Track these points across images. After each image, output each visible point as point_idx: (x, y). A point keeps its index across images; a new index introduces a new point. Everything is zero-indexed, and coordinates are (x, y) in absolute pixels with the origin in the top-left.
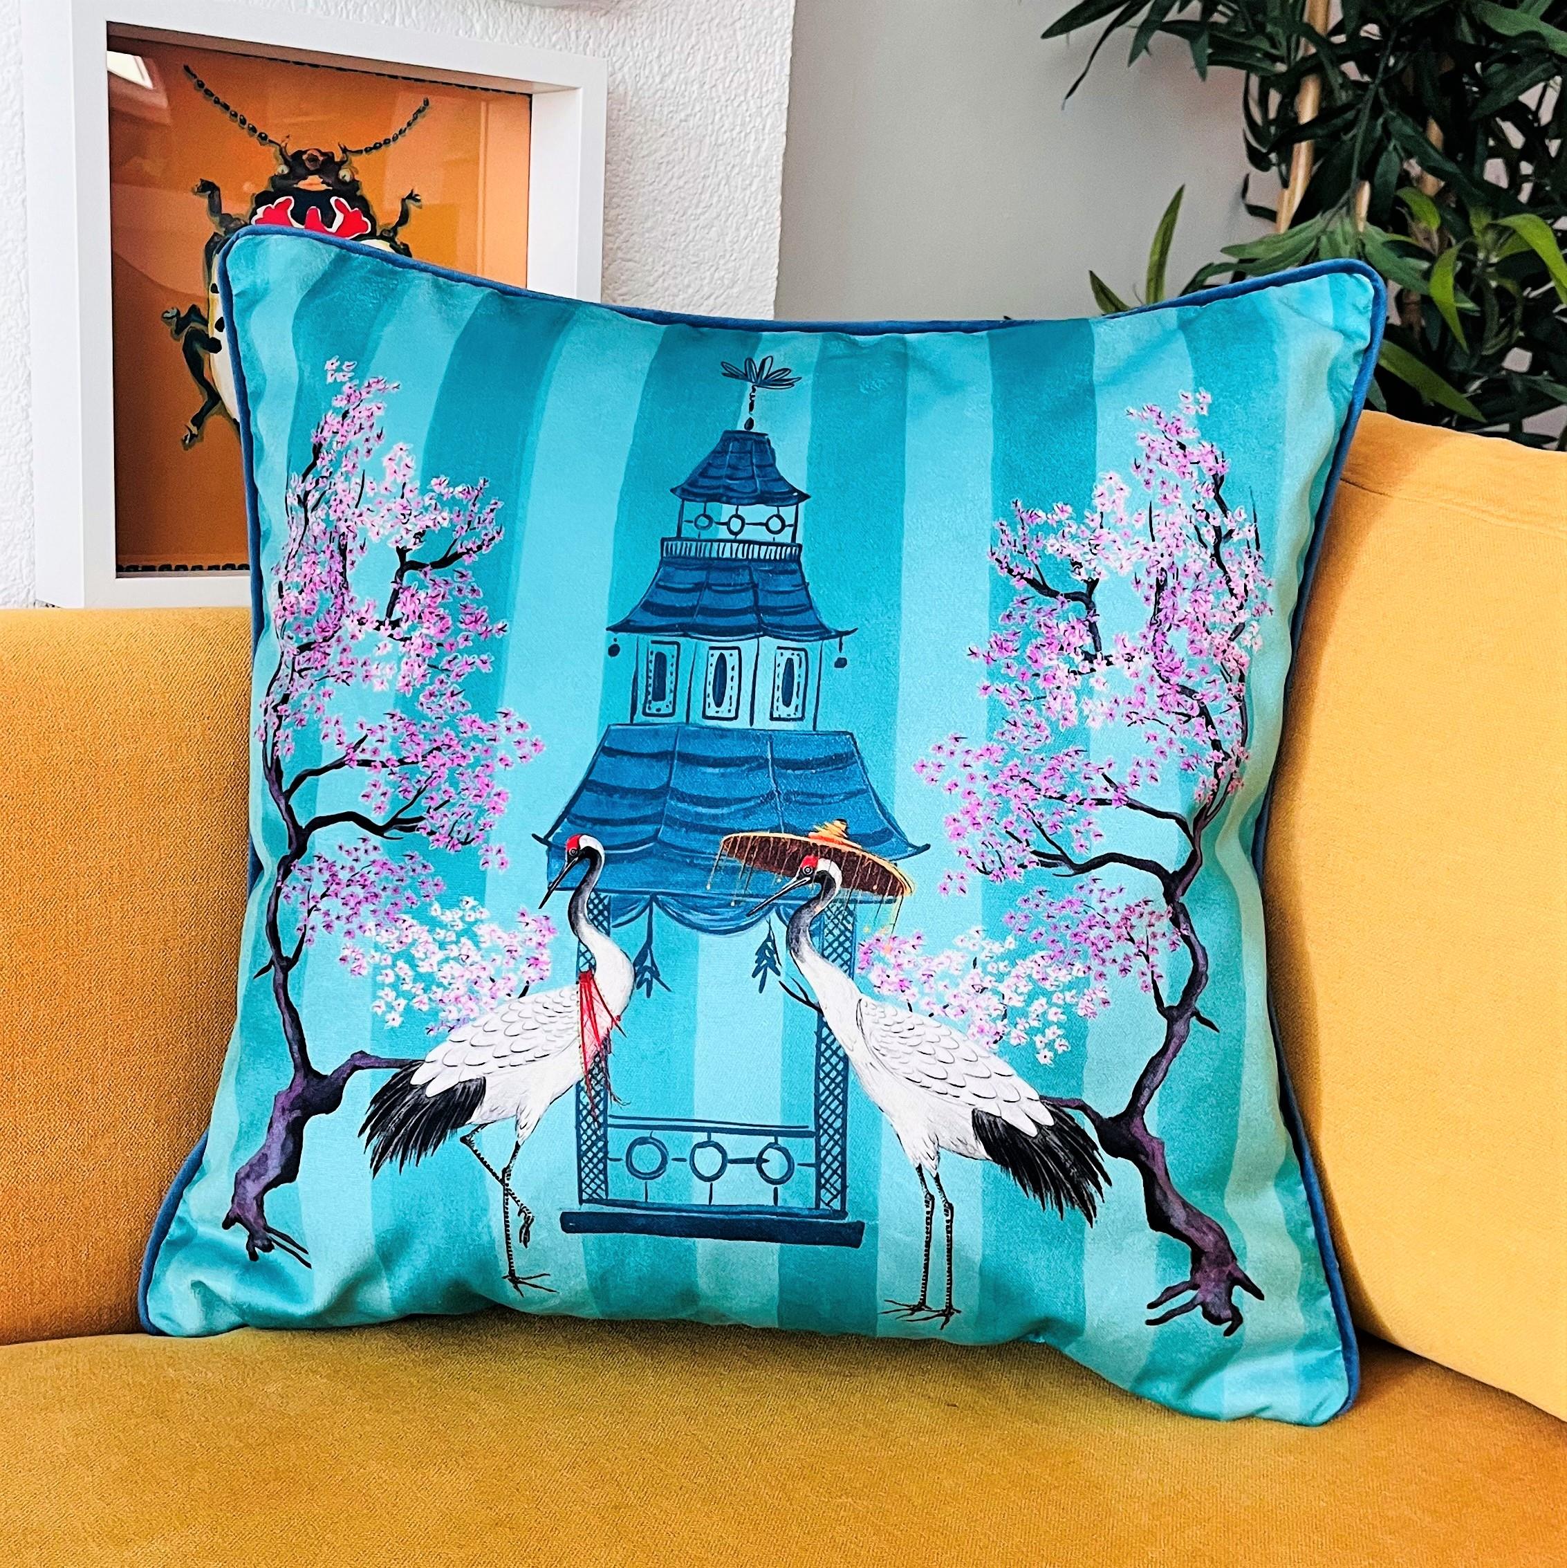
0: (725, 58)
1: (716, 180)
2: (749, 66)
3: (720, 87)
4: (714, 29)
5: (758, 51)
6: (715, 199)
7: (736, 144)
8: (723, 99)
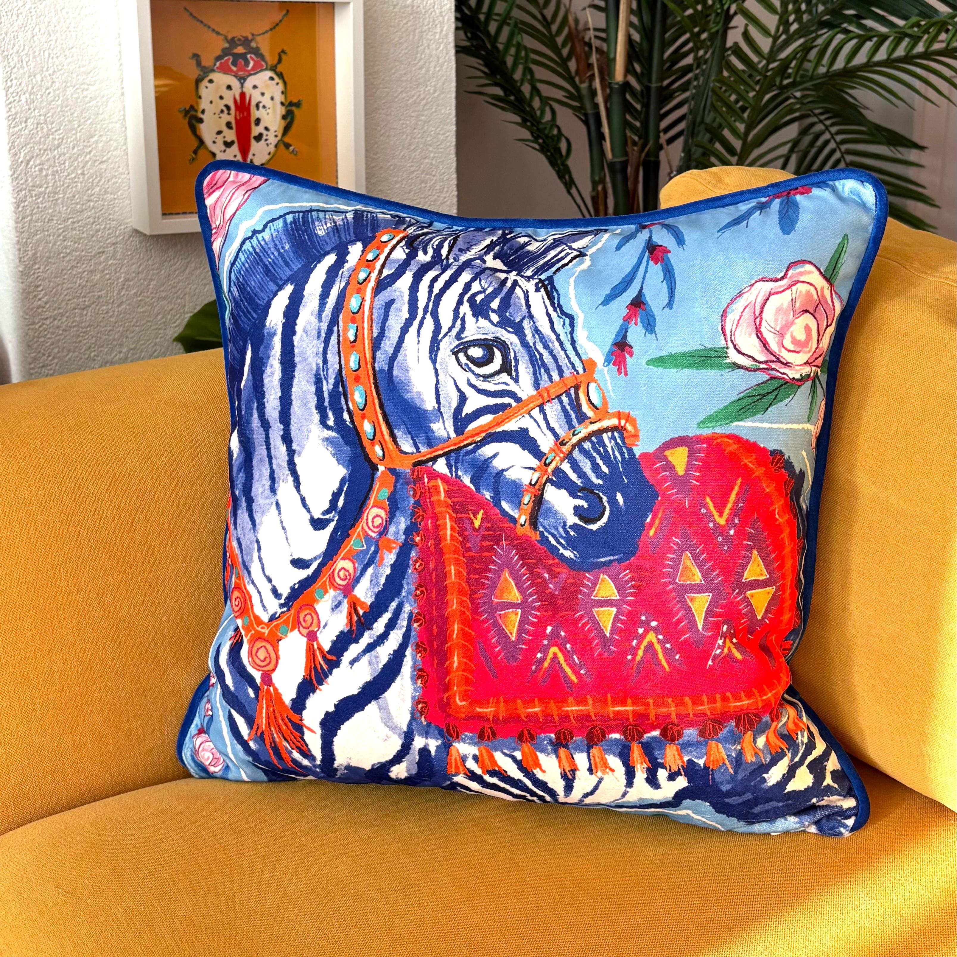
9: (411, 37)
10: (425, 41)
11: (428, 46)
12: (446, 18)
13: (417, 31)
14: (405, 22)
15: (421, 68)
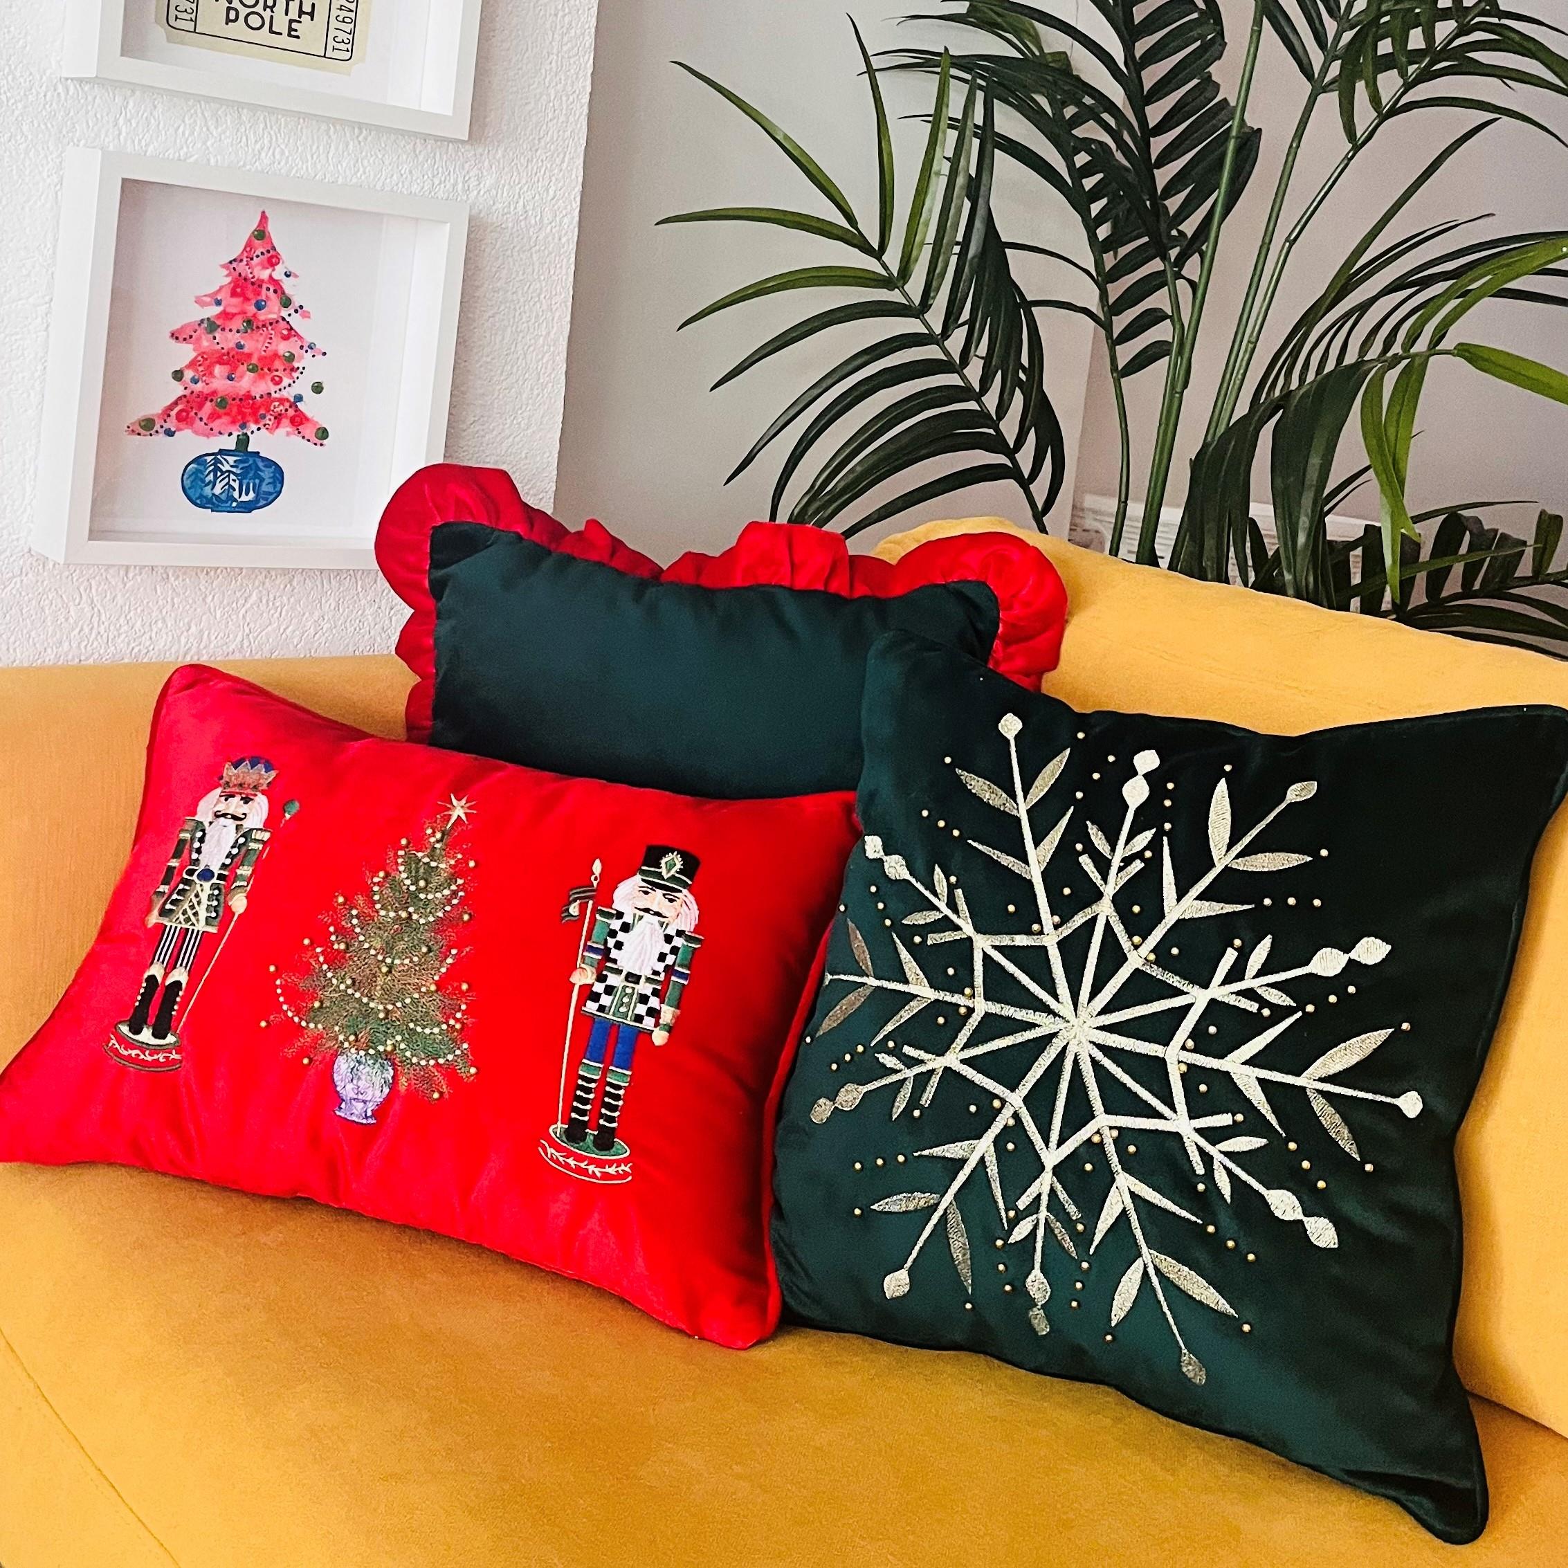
0: (523, 274)
1: (515, 356)
2: (542, 278)
3: (520, 292)
4: (515, 254)
5: (549, 268)
6: (515, 370)
7: (532, 330)
8: (522, 300)
9: (499, 338)
10: (519, 347)
11: (525, 354)
12: (557, 314)
13: (509, 330)
14: (490, 314)
15: (509, 388)
